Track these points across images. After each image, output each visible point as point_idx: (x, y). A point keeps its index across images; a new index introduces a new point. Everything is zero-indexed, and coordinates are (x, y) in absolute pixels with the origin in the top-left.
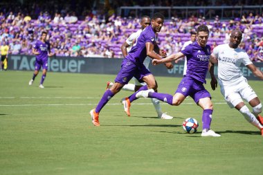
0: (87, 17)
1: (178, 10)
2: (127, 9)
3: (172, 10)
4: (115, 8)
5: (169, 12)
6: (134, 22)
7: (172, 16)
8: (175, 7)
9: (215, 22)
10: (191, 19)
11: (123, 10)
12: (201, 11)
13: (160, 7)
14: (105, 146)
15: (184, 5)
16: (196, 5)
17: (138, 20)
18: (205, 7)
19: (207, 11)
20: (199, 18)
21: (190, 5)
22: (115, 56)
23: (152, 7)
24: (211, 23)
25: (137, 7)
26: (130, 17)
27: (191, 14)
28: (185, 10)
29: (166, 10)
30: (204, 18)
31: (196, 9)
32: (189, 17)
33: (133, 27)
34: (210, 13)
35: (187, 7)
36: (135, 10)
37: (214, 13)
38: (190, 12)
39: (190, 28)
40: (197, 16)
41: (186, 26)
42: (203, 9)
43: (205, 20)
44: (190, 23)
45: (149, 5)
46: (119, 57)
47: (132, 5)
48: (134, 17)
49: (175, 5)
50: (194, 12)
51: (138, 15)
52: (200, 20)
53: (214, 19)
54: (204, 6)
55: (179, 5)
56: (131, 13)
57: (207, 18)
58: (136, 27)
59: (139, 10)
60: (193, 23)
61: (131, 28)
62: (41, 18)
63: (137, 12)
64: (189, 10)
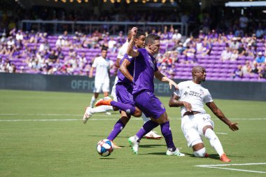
1: (82, 25)
2: (29, 23)
3: (76, 25)
4: (16, 21)
5: (73, 27)
6: (36, 36)
7: (76, 30)
8: (78, 22)
9: (119, 38)
10: (95, 34)
11: (24, 24)
12: (105, 27)
13: (63, 22)
15: (88, 20)
16: (100, 20)
17: (41, 35)
18: (109, 23)
19: (111, 26)
20: (103, 33)
21: (94, 20)
22: (17, 71)
23: (55, 22)
24: (115, 38)
25: (39, 21)
26: (33, 31)
27: (95, 29)
28: (89, 25)
29: (70, 25)
30: (108, 33)
31: (99, 25)
32: (93, 32)
33: (36, 41)
34: (114, 28)
35: (91, 23)
36: (37, 24)
37: (118, 28)
38: (94, 27)
39: (93, 43)
40: (101, 31)
41: (91, 41)
42: (106, 25)
43: (109, 35)
44: (93, 39)
45: (52, 19)
46: (21, 72)
47: (34, 19)
48: (36, 31)
49: (78, 20)
50: (98, 27)
51: (41, 28)
52: (103, 35)
53: (118, 35)
54: (107, 21)
55: (83, 20)
56: (34, 26)
57: (111, 34)
58: (38, 41)
59: (41, 24)
60: (97, 38)
61: (33, 42)
63: (39, 26)
64: (93, 25)
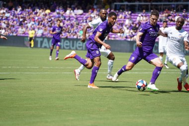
0: (90, 10)
1: (156, 5)
2: (119, 5)
3: (152, 5)
4: (110, 4)
5: (149, 6)
6: (124, 14)
7: (151, 9)
8: (153, 3)
9: (183, 14)
10: (165, 12)
11: (116, 5)
12: (173, 6)
13: (143, 3)
14: (102, 103)
15: (161, 1)
16: (169, 1)
17: (127, 13)
18: (175, 3)
19: (177, 6)
20: (171, 11)
21: (165, 2)
22: (110, 39)
23: (137, 3)
24: (180, 14)
25: (126, 3)
26: (121, 10)
27: (166, 8)
28: (161, 5)
29: (147, 5)
30: (175, 11)
31: (169, 5)
32: (164, 10)
33: (123, 17)
34: (179, 7)
35: (162, 3)
36: (124, 5)
37: (182, 7)
38: (164, 7)
39: (164, 18)
40: (170, 9)
41: (162, 17)
42: (174, 4)
43: (175, 12)
44: (164, 15)
45: (134, 2)
46: (113, 39)
47: (123, 2)
48: (124, 10)
50: (168, 7)
51: (127, 8)
52: (172, 12)
53: (183, 12)
55: (157, 2)
56: (122, 7)
57: (177, 11)
58: (125, 18)
59: (127, 5)
60: (167, 14)
61: (121, 18)
62: (58, 11)
63: (126, 6)
64: (164, 5)
